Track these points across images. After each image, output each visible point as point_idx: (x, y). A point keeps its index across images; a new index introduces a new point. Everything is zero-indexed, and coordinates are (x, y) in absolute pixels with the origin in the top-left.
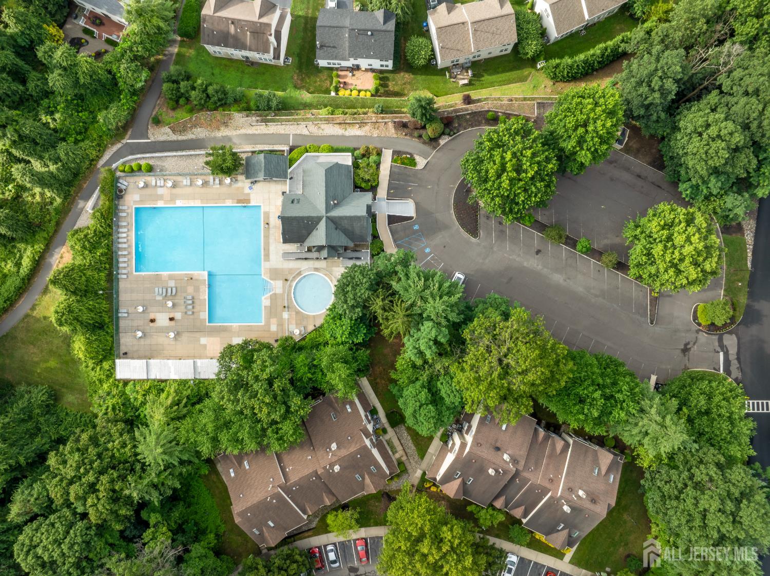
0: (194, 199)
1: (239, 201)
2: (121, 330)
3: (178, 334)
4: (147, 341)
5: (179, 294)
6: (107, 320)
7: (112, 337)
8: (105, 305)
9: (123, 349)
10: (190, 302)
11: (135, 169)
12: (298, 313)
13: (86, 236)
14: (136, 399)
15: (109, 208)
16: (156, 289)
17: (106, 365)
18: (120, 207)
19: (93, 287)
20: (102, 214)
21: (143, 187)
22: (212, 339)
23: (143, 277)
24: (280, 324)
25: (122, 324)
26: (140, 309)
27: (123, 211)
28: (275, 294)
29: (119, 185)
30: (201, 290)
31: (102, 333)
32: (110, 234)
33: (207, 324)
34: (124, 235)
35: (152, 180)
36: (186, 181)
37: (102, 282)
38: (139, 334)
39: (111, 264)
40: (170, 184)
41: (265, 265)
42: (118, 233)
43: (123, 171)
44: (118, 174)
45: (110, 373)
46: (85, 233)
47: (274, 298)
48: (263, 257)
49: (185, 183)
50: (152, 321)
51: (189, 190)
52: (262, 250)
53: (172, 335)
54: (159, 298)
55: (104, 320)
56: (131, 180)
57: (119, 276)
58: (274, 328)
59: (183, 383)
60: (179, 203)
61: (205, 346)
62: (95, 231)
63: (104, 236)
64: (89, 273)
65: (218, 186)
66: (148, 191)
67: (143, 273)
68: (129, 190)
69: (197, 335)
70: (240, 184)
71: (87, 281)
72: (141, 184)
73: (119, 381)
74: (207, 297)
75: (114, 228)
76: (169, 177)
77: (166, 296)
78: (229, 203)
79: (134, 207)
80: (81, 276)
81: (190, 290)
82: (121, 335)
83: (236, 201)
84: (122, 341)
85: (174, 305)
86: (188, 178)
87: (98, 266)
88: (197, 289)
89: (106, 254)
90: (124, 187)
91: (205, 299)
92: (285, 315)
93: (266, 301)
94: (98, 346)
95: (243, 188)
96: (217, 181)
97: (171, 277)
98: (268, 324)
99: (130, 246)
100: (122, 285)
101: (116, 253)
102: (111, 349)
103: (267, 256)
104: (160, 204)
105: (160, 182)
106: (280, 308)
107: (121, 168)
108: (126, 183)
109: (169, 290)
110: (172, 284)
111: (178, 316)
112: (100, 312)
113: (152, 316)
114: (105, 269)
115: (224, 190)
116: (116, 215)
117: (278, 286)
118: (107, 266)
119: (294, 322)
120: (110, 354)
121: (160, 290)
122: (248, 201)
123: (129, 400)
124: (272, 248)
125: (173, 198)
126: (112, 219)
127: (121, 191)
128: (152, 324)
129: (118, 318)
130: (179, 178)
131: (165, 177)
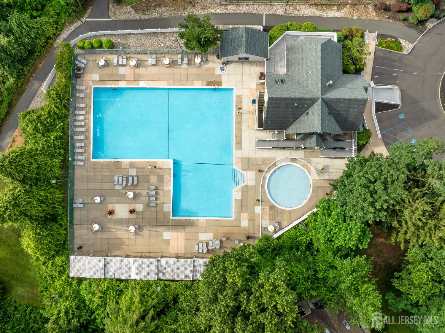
0: (159, 79)
1: (209, 83)
2: (75, 221)
3: (139, 228)
4: (105, 235)
5: (141, 183)
6: (60, 211)
7: (66, 229)
8: (58, 195)
9: (77, 243)
10: (153, 193)
11: (95, 45)
12: (272, 207)
13: (38, 117)
14: (91, 301)
15: (66, 87)
16: (116, 178)
17: (59, 260)
18: (78, 87)
19: (45, 175)
20: (57, 93)
21: (103, 66)
22: (176, 234)
23: (102, 164)
24: (252, 220)
25: (77, 215)
26: (98, 199)
27: (82, 91)
28: (247, 186)
29: (77, 62)
30: (165, 180)
31: (55, 226)
32: (66, 116)
33: (172, 217)
34: (82, 118)
35: (114, 59)
36: (151, 60)
37: (55, 170)
38: (96, 227)
39: (66, 150)
40: (133, 63)
41: (236, 155)
42: (75, 115)
43: (83, 48)
44: (77, 51)
45: (64, 269)
46: (38, 114)
47: (246, 190)
48: (234, 145)
49: (150, 62)
50: (111, 213)
51: (154, 70)
52: (234, 138)
53: (132, 229)
54: (118, 188)
55: (57, 211)
56: (91, 58)
57: (75, 163)
58: (245, 223)
59: (146, 285)
60: (142, 84)
61: (168, 242)
62: (49, 112)
63: (59, 118)
64: (41, 159)
65: (186, 66)
66: (109, 70)
67: (101, 160)
68: (89, 69)
69: (160, 229)
70: (210, 65)
71: (38, 168)
72: (102, 63)
73: (73, 278)
74: (171, 188)
75: (71, 109)
76: (132, 56)
77: (127, 185)
78: (198, 85)
79: (93, 87)
80: (31, 163)
81: (153, 179)
82: (75, 227)
83: (205, 83)
84: (77, 233)
85: (136, 196)
86: (154, 57)
87: (53, 151)
88: (161, 179)
89: (61, 138)
90: (82, 66)
91: (170, 191)
92: (258, 209)
93: (236, 194)
94: (50, 242)
95: (214, 69)
96: (186, 61)
97: (132, 165)
98: (238, 219)
99: (87, 130)
100: (78, 172)
101: (72, 137)
102: (64, 243)
103: (239, 144)
104: (122, 84)
105: (123, 61)
106: (252, 202)
107: (80, 44)
108: (84, 61)
109: (130, 179)
110: (133, 172)
111: (139, 207)
112: (53, 203)
113: (110, 207)
114: (59, 154)
115: (193, 70)
116: (73, 95)
117: (250, 178)
118: (62, 151)
119: (267, 217)
120: (64, 248)
121: (120, 179)
122: (219, 83)
123: (84, 302)
124: (245, 135)
125: (136, 78)
126: (68, 100)
127: (79, 69)
128: (109, 217)
129: (72, 209)
130: (144, 57)
131: (129, 56)
